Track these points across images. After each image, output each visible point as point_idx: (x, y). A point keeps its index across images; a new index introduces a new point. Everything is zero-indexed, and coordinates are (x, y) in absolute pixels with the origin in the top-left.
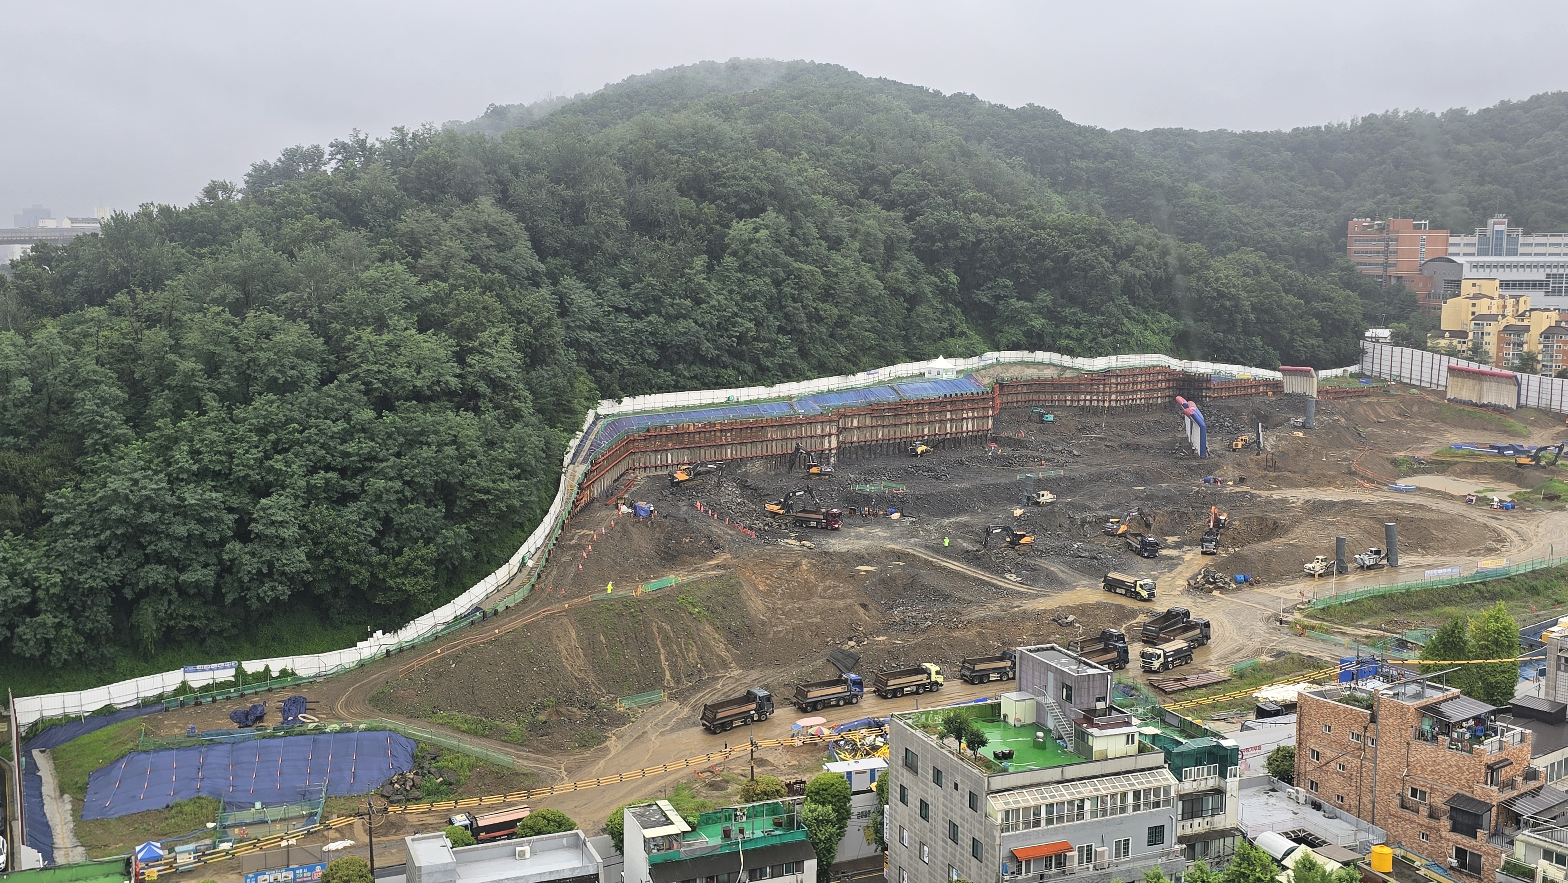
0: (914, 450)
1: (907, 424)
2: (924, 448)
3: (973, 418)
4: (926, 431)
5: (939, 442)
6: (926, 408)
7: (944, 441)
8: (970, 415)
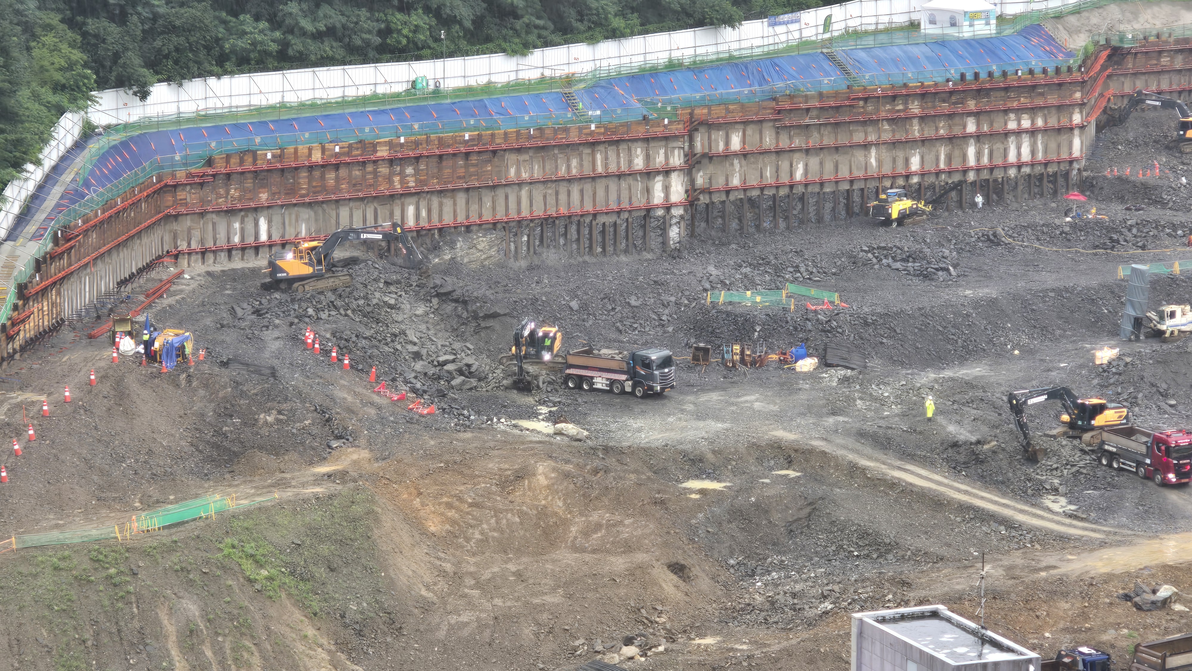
0: (882, 209)
1: (866, 146)
2: (906, 204)
3: (1033, 132)
4: (915, 164)
5: (947, 190)
6: (915, 108)
7: (958, 186)
8: (1026, 123)
